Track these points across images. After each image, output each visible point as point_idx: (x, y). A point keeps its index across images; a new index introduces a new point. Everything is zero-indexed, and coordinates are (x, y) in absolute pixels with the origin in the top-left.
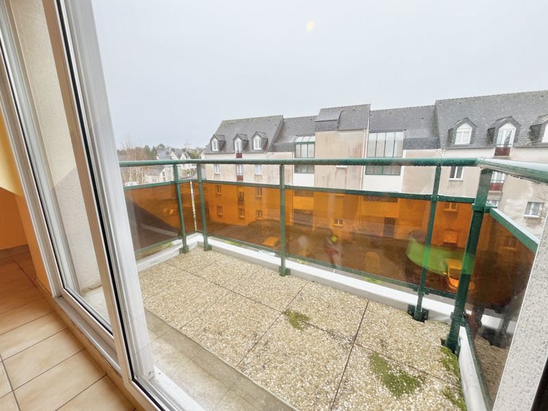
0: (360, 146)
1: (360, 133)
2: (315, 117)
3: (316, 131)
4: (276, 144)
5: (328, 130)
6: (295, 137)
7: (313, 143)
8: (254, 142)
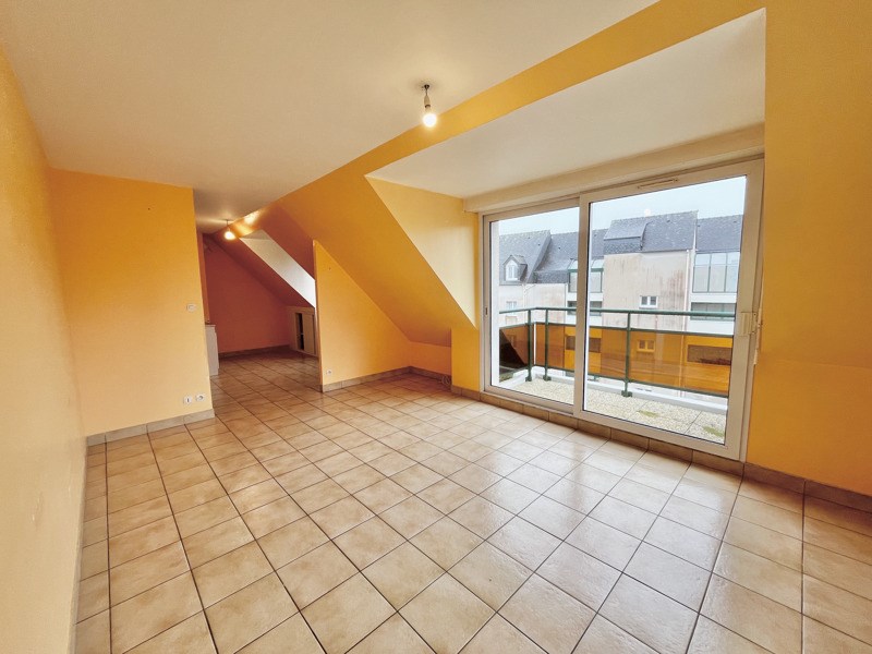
0: (681, 276)
1: (681, 254)
2: (604, 231)
3: (605, 253)
4: (539, 272)
5: (625, 252)
6: (569, 261)
7: (601, 270)
8: (507, 270)
